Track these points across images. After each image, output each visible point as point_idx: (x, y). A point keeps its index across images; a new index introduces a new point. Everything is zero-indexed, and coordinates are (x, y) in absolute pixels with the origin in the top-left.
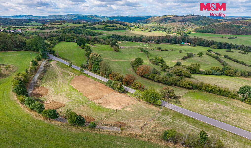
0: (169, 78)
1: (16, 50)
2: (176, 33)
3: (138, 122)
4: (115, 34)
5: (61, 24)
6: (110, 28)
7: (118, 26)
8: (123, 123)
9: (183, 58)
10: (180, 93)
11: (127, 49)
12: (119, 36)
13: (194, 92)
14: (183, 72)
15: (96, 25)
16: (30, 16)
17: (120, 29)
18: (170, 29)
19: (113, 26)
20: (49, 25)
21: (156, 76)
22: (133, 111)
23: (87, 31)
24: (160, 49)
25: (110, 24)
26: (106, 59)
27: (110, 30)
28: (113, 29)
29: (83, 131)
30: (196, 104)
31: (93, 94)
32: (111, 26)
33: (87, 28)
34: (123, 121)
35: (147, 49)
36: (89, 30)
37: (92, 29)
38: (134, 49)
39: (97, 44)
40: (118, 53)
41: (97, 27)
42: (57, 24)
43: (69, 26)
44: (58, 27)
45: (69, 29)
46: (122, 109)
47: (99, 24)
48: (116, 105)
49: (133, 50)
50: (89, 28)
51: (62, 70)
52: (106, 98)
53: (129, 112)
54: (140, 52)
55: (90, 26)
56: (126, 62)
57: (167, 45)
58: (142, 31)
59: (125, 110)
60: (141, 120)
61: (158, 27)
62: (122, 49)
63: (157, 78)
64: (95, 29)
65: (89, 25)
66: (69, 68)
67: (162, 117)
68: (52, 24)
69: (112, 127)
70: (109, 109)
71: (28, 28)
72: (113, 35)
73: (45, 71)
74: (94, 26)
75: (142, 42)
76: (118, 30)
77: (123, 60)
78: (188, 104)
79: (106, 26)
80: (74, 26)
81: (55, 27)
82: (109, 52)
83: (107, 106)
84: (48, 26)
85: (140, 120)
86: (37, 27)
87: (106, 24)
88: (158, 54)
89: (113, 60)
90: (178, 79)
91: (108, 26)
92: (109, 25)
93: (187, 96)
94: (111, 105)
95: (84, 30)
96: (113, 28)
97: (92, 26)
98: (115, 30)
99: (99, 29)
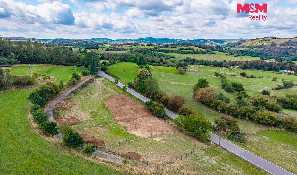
0: (240, 107)
1: (69, 65)
2: (275, 60)
3: (161, 157)
4: (190, 58)
5: (131, 46)
6: (185, 51)
7: (195, 49)
8: (138, 155)
9: (275, 88)
10: (252, 129)
11: (197, 72)
12: (194, 59)
13: (277, 131)
14: (267, 102)
15: (169, 47)
16: (106, 39)
17: (197, 52)
18: (267, 55)
19: (190, 49)
20: (119, 47)
21: (220, 104)
22: (164, 142)
23: (158, 53)
24: (243, 75)
25: (186, 46)
26: (164, 81)
27: (184, 53)
28: (189, 53)
29: (74, 155)
30: (273, 148)
31: (124, 115)
32: (186, 49)
33: (158, 50)
34: (139, 153)
35: (225, 74)
36: (160, 52)
37: (164, 52)
38: (207, 73)
39: (162, 66)
40: (183, 76)
41: (169, 50)
42: (127, 46)
43: (138, 48)
44: (127, 48)
45: (138, 51)
46: (149, 137)
47: (172, 47)
48: (144, 131)
49: (205, 74)
50: (161, 50)
51: (105, 87)
52: (138, 121)
53: (156, 143)
54: (213, 77)
55: (161, 49)
56: (189, 85)
57: (256, 72)
58: (226, 55)
59: (153, 139)
60: (167, 156)
61: (250, 52)
62: (191, 73)
63: (222, 105)
64: (168, 51)
65: (161, 47)
66: (114, 85)
67: (204, 156)
68: (122, 46)
69: (119, 157)
70: (132, 135)
71: (98, 50)
72: (187, 58)
73: (84, 86)
74: (167, 49)
75: (222, 66)
76: (195, 53)
77: (186, 84)
78: (259, 145)
79: (180, 49)
80: (144, 48)
81: (125, 48)
82: (172, 74)
83: (132, 132)
84: (117, 48)
85: (164, 156)
86: (107, 49)
87: (182, 47)
88: (240, 81)
89: (173, 83)
90: (254, 109)
91: (183, 49)
92: (185, 48)
93: (263, 135)
94: (139, 130)
95: (154, 53)
96: (188, 51)
97: (164, 49)
98: (191, 53)
99: (172, 52)
